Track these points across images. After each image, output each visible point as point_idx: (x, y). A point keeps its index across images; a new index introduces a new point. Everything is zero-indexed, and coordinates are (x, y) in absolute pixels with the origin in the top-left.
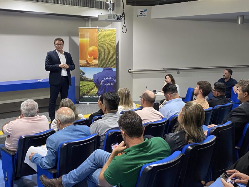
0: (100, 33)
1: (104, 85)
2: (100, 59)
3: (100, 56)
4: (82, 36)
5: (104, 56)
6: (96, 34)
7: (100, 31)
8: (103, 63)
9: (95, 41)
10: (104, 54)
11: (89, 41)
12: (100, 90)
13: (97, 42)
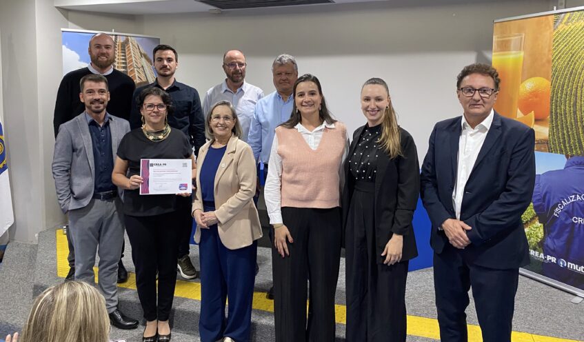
0: (561, 27)
1: (568, 222)
2: (557, 122)
3: (556, 113)
4: (504, 47)
5: (575, 113)
7: (564, 21)
8: (569, 136)
9: (544, 61)
10: (575, 103)
11: (522, 59)
12: (553, 234)
13: (548, 62)
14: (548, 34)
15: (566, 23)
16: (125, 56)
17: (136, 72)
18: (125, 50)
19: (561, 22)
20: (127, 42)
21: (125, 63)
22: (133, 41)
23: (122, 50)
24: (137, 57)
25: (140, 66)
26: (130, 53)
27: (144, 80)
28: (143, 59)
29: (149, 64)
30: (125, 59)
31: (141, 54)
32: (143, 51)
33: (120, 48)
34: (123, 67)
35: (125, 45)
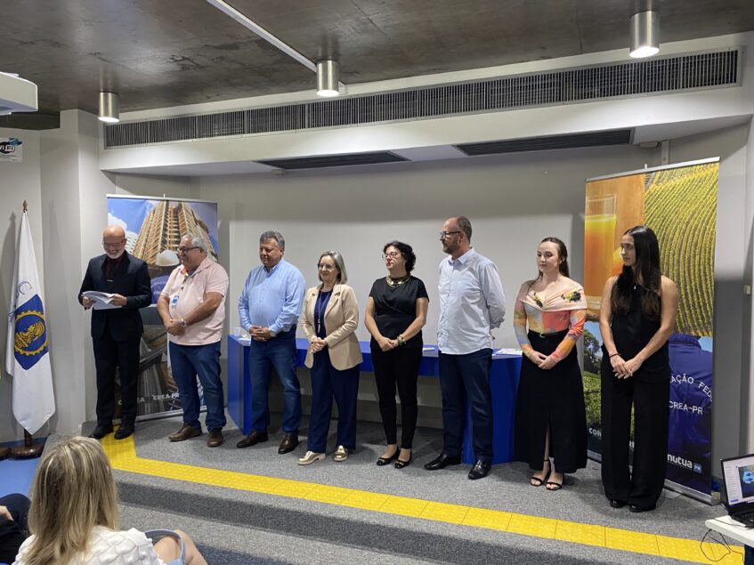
0: (652, 187)
4: (597, 209)
6: (639, 194)
11: (615, 223)
14: (640, 196)
15: (658, 183)
16: (178, 224)
18: (177, 220)
19: (652, 182)
20: (179, 208)
21: (178, 232)
22: (187, 206)
23: (174, 217)
24: (191, 225)
26: (184, 220)
28: (199, 227)
29: (205, 233)
30: (178, 228)
31: (196, 221)
32: (198, 218)
33: (172, 215)
34: (176, 237)
35: (177, 211)
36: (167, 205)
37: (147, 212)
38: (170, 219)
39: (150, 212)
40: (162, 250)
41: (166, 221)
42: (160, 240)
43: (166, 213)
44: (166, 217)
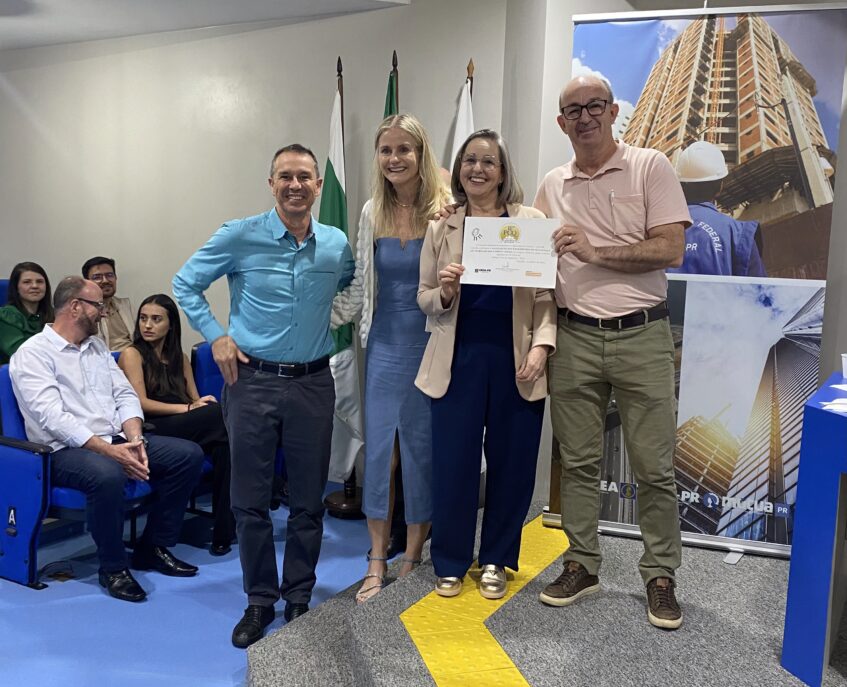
16: (732, 74)
17: (762, 118)
18: (733, 65)
20: (741, 33)
21: (731, 95)
22: (762, 26)
23: (725, 56)
24: (770, 75)
25: (775, 99)
26: (750, 63)
27: (785, 141)
28: (789, 80)
29: (805, 94)
30: (732, 84)
31: (782, 62)
32: (788, 54)
33: (720, 52)
34: (726, 108)
35: (734, 41)
36: (710, 27)
37: (661, 51)
38: (715, 64)
39: (666, 49)
40: (689, 141)
41: (703, 68)
42: (685, 117)
43: (706, 48)
44: (705, 58)
